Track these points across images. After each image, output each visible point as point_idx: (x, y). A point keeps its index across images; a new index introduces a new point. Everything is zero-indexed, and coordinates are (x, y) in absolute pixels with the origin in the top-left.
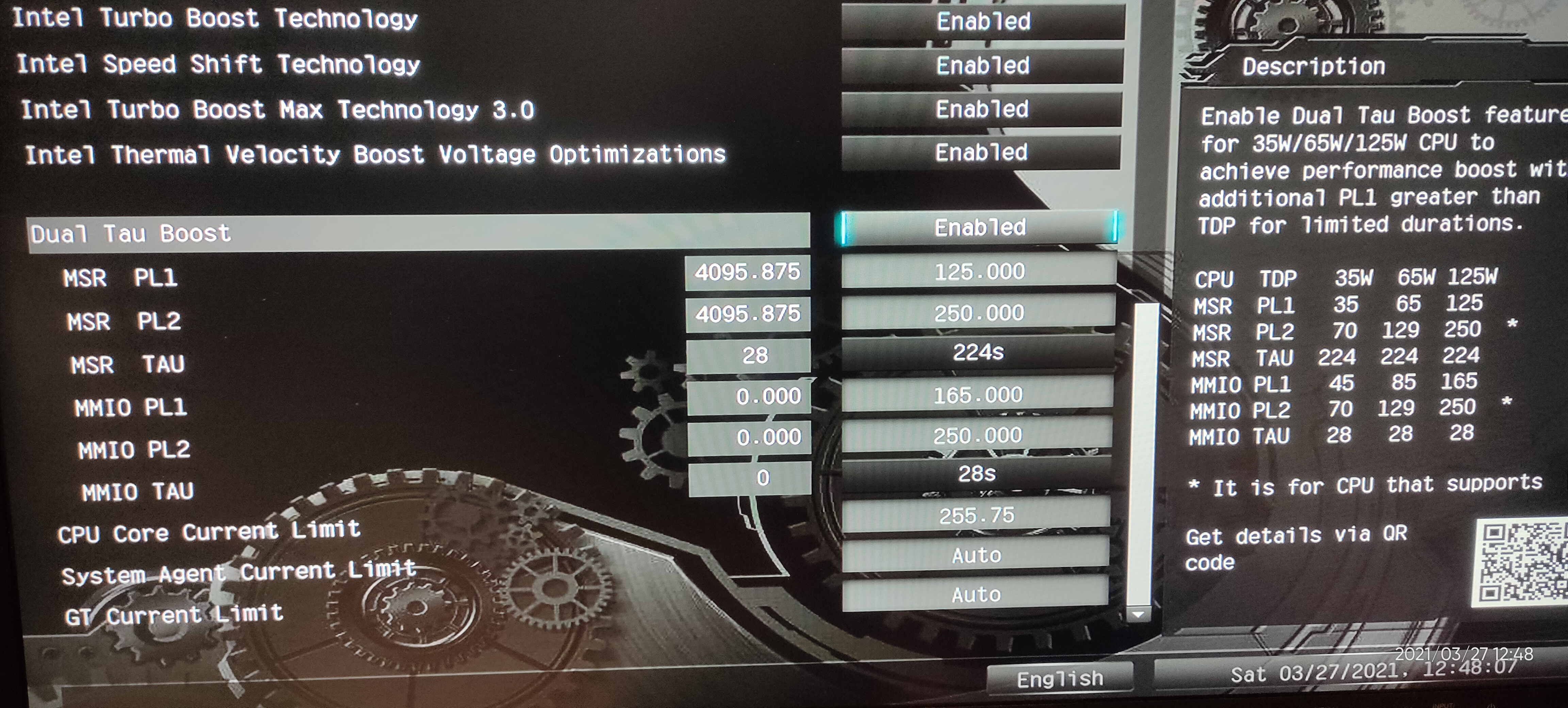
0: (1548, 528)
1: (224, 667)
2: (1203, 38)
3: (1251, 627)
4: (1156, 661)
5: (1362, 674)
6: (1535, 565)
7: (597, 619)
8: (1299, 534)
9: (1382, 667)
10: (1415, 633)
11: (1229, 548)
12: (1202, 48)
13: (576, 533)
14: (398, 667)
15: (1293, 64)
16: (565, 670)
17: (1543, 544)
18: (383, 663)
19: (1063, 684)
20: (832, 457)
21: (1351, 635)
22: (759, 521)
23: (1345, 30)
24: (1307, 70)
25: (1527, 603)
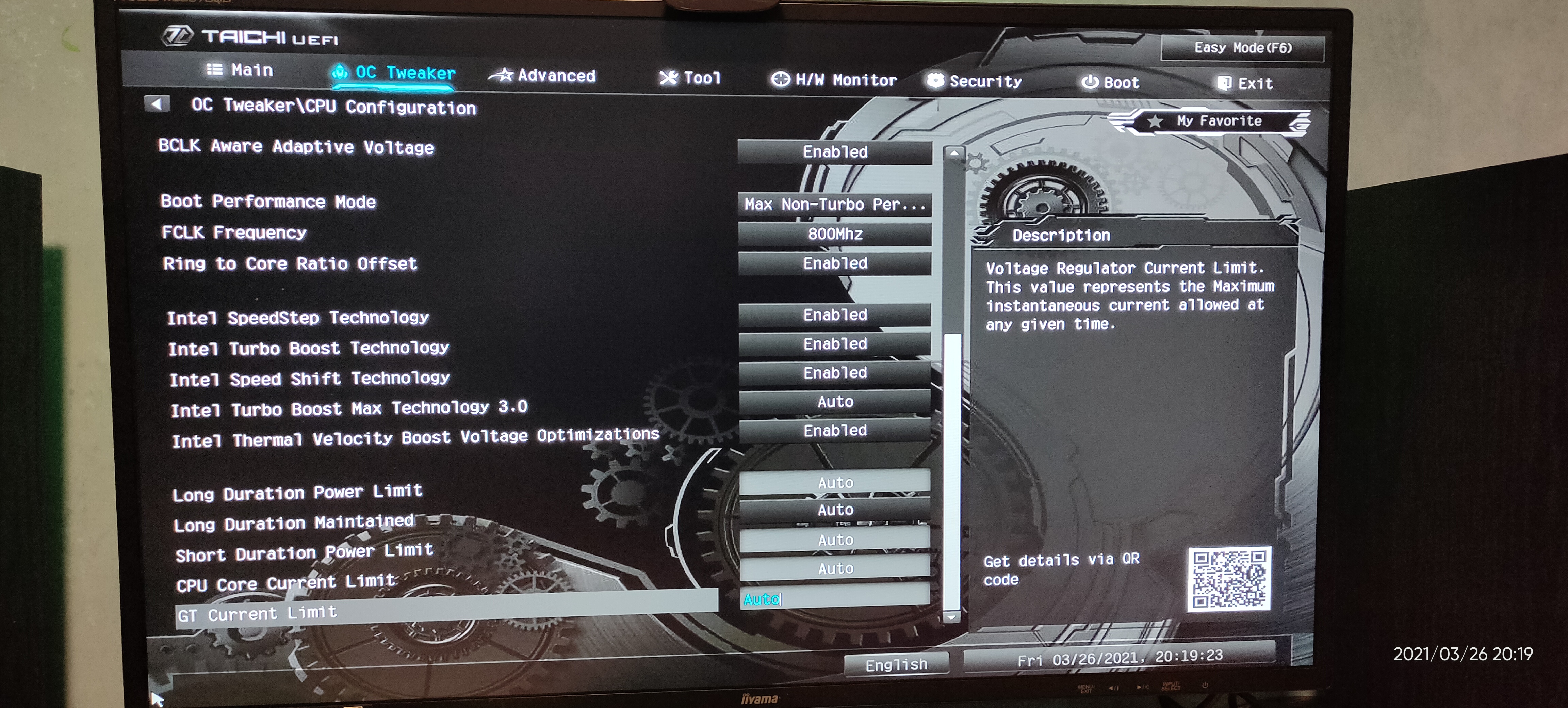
0: (1239, 555)
1: (293, 660)
2: (985, 216)
3: (1032, 626)
4: (965, 651)
5: (1111, 660)
6: (1231, 582)
7: (564, 623)
8: (1063, 559)
9: (1126, 655)
10: (1149, 629)
11: (1014, 569)
12: (985, 223)
13: (549, 560)
14: (419, 658)
15: (1047, 234)
16: (540, 660)
17: (1237, 566)
18: (408, 656)
19: (898, 669)
20: (733, 505)
21: (1102, 632)
22: (681, 551)
23: (1081, 211)
24: (1057, 238)
25: (1227, 609)
